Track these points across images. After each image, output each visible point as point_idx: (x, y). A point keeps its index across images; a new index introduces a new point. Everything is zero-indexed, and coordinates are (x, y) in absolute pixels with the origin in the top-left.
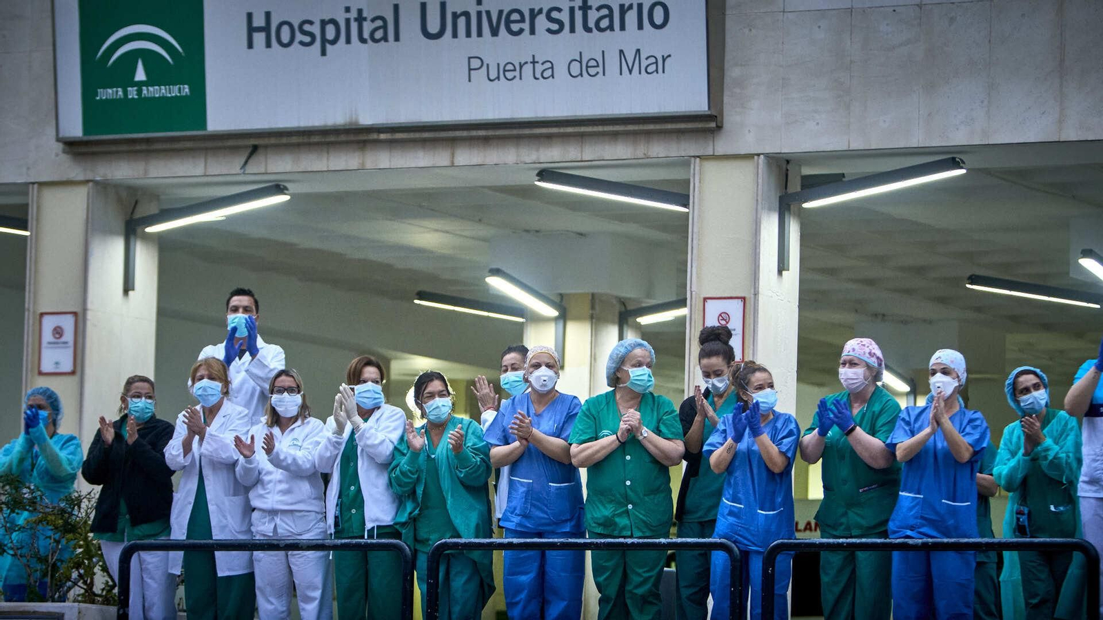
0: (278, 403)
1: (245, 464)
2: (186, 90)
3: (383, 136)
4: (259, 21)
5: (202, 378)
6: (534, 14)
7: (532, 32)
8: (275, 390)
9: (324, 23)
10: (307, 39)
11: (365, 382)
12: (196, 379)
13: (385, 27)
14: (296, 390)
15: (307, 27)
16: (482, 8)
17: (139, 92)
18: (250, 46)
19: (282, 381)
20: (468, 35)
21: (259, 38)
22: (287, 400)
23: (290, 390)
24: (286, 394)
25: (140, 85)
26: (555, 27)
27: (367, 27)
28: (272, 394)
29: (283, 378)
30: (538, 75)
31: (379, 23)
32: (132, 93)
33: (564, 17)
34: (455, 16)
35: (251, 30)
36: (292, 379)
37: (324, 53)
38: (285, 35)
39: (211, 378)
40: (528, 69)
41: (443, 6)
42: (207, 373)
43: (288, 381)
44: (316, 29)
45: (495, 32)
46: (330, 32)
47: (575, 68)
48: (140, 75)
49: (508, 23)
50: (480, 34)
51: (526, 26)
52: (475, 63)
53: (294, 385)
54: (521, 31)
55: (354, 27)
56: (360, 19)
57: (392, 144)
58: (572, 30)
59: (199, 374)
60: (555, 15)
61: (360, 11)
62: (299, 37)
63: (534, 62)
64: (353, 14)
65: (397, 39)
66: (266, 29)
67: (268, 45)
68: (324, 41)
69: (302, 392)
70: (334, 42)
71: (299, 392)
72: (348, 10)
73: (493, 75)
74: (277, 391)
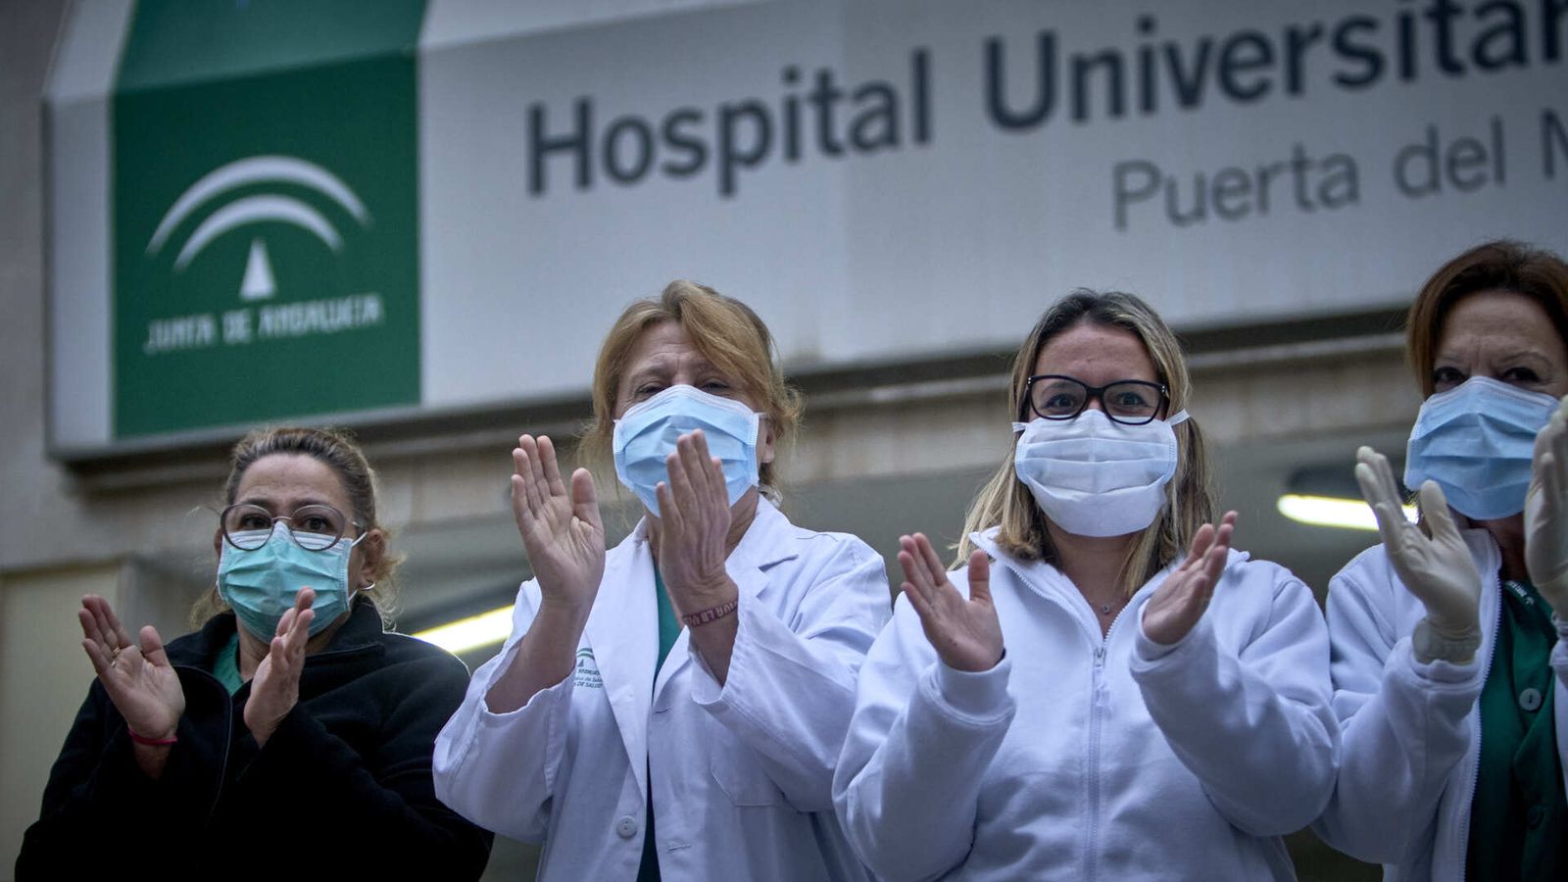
0: (1050, 464)
1: (947, 708)
2: (371, 308)
3: (882, 394)
4: (560, 125)
5: (662, 380)
6: (1297, 43)
7: (1295, 84)
8: (1038, 401)
9: (728, 117)
10: (683, 158)
11: (1457, 377)
12: (626, 388)
13: (890, 111)
14: (1150, 397)
15: (686, 130)
16: (1157, 40)
17: (255, 323)
18: (537, 183)
19: (1078, 352)
20: (1117, 107)
21: (561, 167)
22: (1098, 446)
23: (1117, 399)
24: (1093, 414)
25: (256, 306)
26: (1357, 68)
27: (844, 116)
28: (1024, 417)
29: (1084, 333)
30: (1312, 194)
31: (874, 102)
32: (237, 327)
33: (1385, 42)
34: (1081, 67)
35: (541, 147)
36: (1127, 342)
37: (728, 187)
38: (628, 152)
39: (710, 381)
40: (1282, 187)
41: (1047, 45)
42: (686, 356)
43: (1109, 352)
44: (707, 132)
45: (1189, 96)
46: (746, 136)
47: (1417, 172)
48: (258, 281)
49: (1227, 68)
50: (1148, 103)
51: (1277, 74)
52: (1136, 181)
53: (1140, 373)
54: (1261, 90)
55: (809, 118)
56: (825, 96)
57: (904, 412)
58: (1408, 70)
59: (643, 365)
60: (1358, 38)
61: (824, 78)
62: (665, 154)
63: (1300, 165)
64: (807, 86)
65: (923, 134)
66: (579, 144)
67: (584, 179)
68: (731, 159)
69: (1183, 416)
70: (755, 159)
71: (1164, 409)
72: (791, 76)
73: (1186, 205)
74: (1050, 404)
